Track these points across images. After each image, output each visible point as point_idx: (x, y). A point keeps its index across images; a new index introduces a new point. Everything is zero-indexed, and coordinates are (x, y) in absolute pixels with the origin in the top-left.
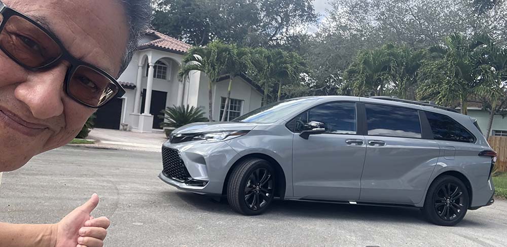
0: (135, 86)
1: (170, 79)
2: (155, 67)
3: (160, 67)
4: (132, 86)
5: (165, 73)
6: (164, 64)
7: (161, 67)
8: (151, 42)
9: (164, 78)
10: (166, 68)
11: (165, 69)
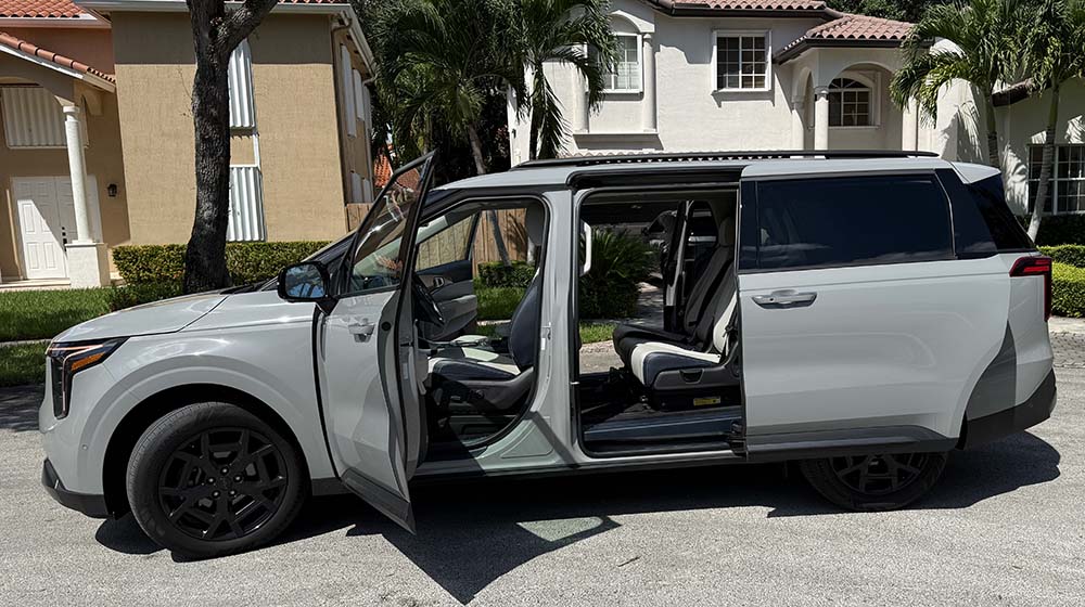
1: (879, 123)
2: (833, 99)
3: (850, 96)
5: (865, 108)
6: (863, 86)
8: (814, 30)
9: (864, 121)
10: (867, 93)
11: (865, 96)
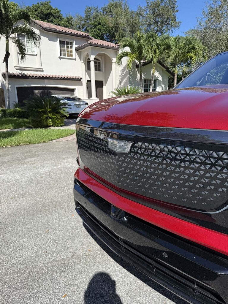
0: (81, 78)
1: (104, 71)
4: (80, 78)
5: (99, 66)
6: (99, 60)
7: (97, 62)
10: (100, 62)
